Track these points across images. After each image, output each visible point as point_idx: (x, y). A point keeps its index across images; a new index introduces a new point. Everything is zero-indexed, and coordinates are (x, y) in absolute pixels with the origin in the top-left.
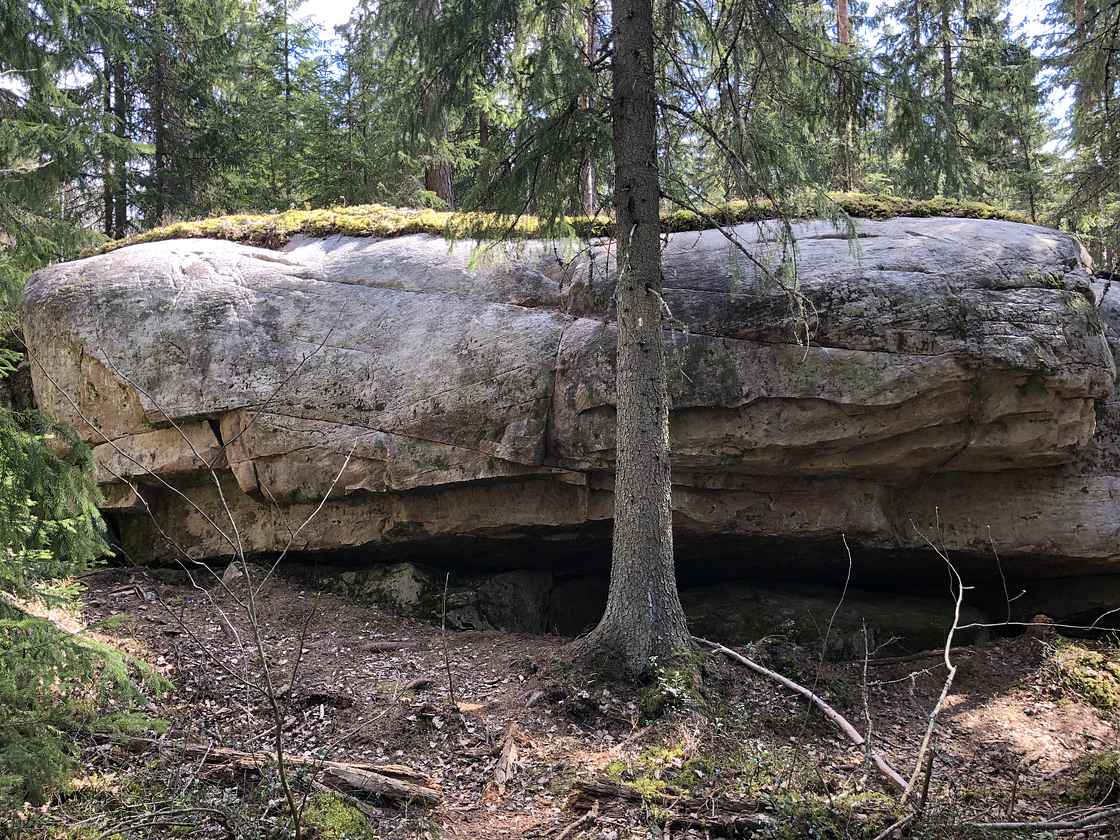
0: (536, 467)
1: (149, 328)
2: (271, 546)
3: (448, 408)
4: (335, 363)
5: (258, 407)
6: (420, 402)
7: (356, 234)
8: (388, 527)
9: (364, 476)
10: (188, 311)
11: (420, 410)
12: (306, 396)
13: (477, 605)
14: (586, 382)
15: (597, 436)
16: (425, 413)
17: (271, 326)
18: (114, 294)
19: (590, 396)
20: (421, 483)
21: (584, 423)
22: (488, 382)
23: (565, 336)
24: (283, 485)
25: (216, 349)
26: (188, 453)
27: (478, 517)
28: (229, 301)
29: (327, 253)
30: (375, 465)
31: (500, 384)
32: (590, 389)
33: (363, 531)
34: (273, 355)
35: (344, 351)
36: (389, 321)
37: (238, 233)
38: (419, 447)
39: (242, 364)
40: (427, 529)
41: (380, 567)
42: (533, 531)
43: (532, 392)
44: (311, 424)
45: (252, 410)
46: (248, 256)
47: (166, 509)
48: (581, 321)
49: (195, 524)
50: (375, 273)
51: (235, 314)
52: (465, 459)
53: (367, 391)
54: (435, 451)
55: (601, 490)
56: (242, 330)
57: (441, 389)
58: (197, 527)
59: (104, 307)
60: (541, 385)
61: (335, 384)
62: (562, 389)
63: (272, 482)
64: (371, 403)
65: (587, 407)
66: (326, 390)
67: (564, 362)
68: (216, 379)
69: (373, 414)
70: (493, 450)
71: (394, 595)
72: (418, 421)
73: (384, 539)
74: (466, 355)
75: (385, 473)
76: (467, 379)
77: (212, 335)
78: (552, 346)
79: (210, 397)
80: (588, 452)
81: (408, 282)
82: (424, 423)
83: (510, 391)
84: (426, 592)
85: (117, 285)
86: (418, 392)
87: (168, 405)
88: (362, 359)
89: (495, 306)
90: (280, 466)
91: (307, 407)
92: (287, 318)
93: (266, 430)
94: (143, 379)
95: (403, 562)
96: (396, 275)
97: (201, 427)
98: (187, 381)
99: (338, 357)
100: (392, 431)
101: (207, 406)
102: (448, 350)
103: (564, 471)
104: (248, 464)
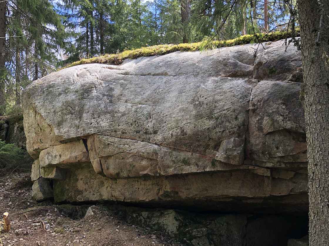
0: (240, 166)
1: (60, 99)
2: (110, 198)
3: (189, 132)
4: (136, 111)
5: (101, 133)
6: (175, 129)
7: (149, 55)
8: (161, 193)
9: (148, 167)
10: (77, 92)
11: (174, 134)
12: (122, 127)
13: (208, 236)
14: (269, 116)
15: (277, 148)
16: (177, 135)
17: (110, 96)
18: (50, 87)
19: (273, 124)
20: (175, 172)
21: (269, 140)
22: (210, 118)
23: (254, 91)
24: (113, 170)
25: (86, 107)
26: (74, 154)
27: (207, 190)
28: (94, 86)
29: (136, 64)
30: (153, 162)
31: (217, 119)
32: (273, 120)
33: (149, 194)
34: (110, 109)
35: (140, 105)
36: (160, 90)
37: (104, 60)
38: (174, 153)
39: (97, 114)
40: (180, 195)
41: (159, 211)
42: (238, 199)
43: (235, 122)
44: (124, 141)
45: (99, 135)
46: (104, 68)
47: (70, 178)
48: (262, 82)
49: (80, 185)
50: (155, 69)
51: (95, 91)
52: (199, 160)
53: (149, 124)
54: (183, 155)
55: (278, 178)
56: (98, 98)
57: (185, 122)
58: (81, 186)
59: (46, 92)
60: (241, 118)
61: (135, 121)
62: (254, 120)
63: (108, 169)
64: (151, 130)
65: (270, 131)
66: (131, 124)
67: (254, 105)
68: (85, 121)
69: (152, 135)
70: (214, 155)
71: (165, 227)
72: (174, 139)
73: (160, 199)
74: (197, 104)
75: (158, 166)
76: (199, 116)
77: (85, 101)
78: (246, 96)
79: (82, 129)
80: (271, 157)
81: (170, 71)
82: (176, 140)
83: (223, 122)
84: (182, 227)
85: (52, 83)
86: (174, 124)
87: (65, 132)
88: (147, 108)
89: (213, 78)
90: (111, 161)
91: (123, 133)
92: (117, 92)
93: (104, 144)
94: (56, 122)
95: (170, 209)
96: (164, 69)
97: (80, 143)
98: (74, 122)
99: (137, 108)
100: (161, 145)
101: (81, 133)
102: (188, 102)
103: (256, 168)
104: (98, 160)
